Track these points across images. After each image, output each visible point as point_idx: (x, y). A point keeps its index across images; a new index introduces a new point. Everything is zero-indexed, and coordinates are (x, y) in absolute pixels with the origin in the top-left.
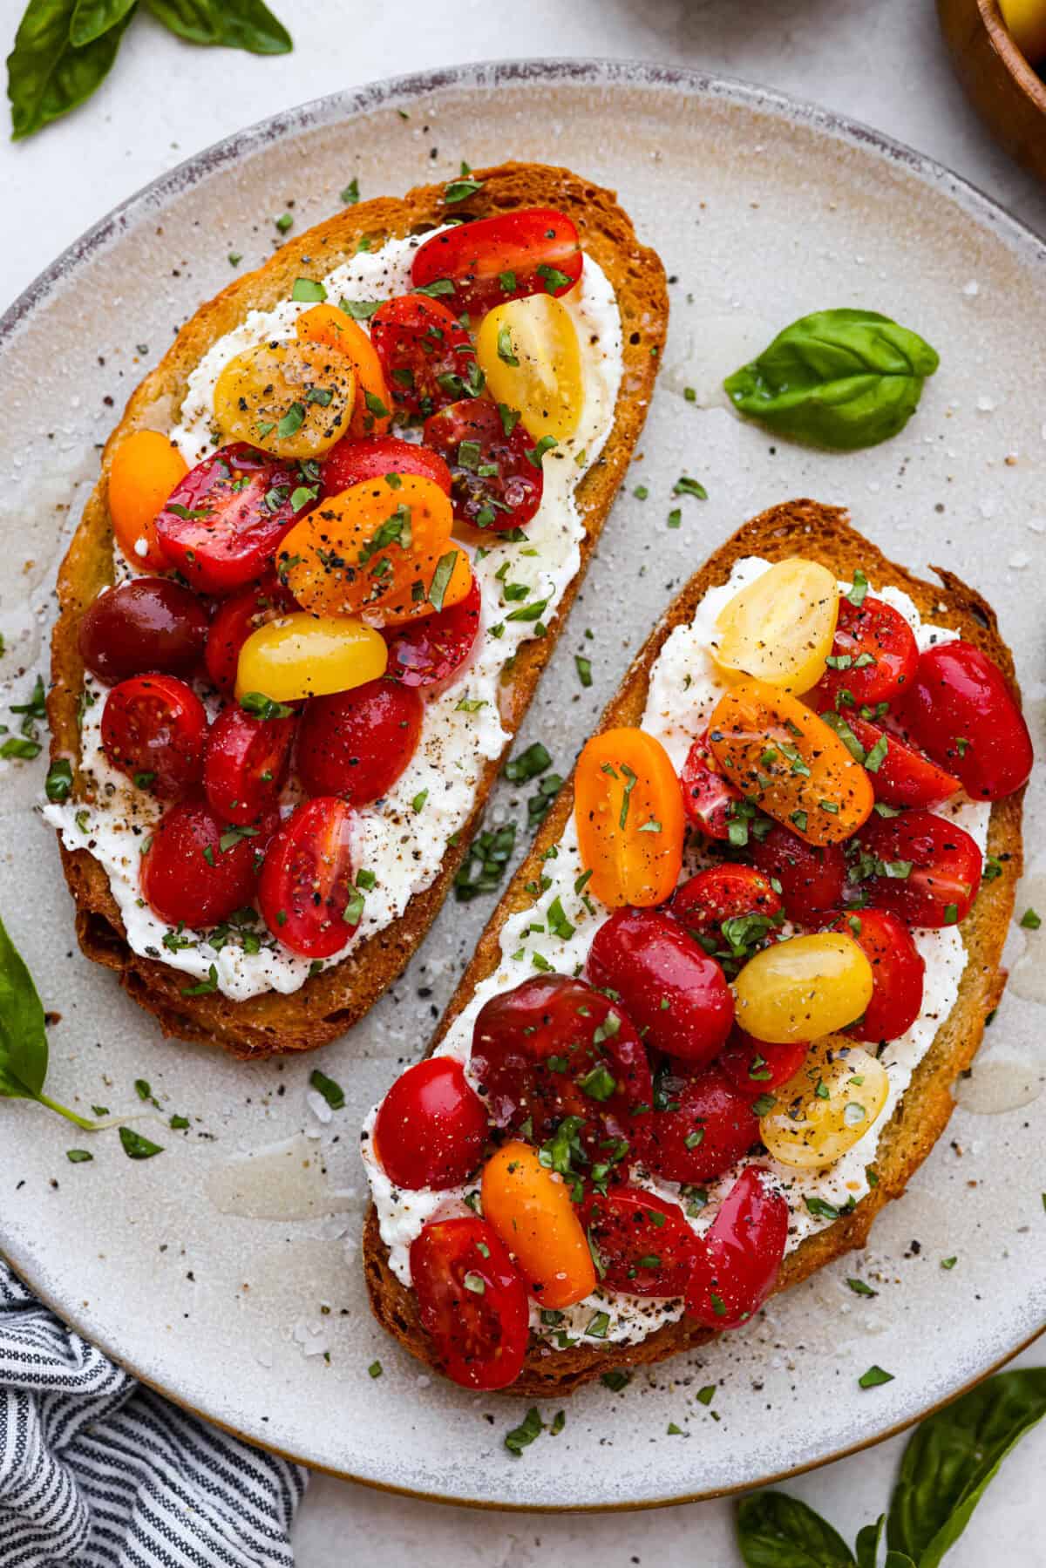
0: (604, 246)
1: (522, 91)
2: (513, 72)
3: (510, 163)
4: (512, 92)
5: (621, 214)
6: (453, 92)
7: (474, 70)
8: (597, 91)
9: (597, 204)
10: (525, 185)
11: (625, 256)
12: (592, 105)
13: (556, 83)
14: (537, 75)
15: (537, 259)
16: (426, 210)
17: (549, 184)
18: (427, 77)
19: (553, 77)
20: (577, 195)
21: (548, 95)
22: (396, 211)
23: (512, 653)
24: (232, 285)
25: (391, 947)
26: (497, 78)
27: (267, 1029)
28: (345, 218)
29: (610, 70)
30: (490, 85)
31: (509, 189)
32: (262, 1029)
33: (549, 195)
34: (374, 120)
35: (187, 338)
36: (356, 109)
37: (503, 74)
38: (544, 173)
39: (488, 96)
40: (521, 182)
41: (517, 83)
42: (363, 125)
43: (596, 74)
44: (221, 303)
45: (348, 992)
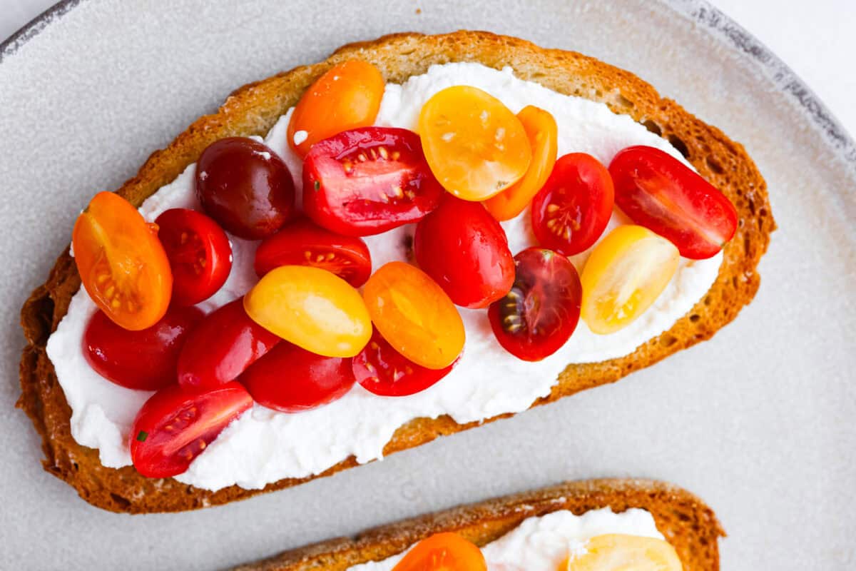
0: (737, 249)
1: (792, 109)
2: (801, 93)
3: (741, 146)
4: (786, 103)
5: (766, 241)
6: (755, 66)
7: (781, 68)
8: (831, 155)
9: (760, 222)
10: (735, 167)
11: (742, 267)
12: (819, 158)
13: (815, 126)
14: (811, 110)
15: (695, 226)
16: (666, 119)
17: (748, 182)
18: (752, 43)
19: (818, 122)
20: (755, 205)
21: (803, 127)
22: (651, 102)
23: (434, 416)
24: (517, 40)
25: (191, 497)
26: (788, 87)
27: (76, 465)
28: (619, 74)
29: (852, 153)
30: (779, 86)
31: (724, 159)
32: (73, 462)
33: (741, 188)
34: (698, 32)
35: (458, 39)
36: (694, 15)
37: (794, 88)
38: (752, 173)
39: (771, 90)
40: (734, 163)
41: (795, 101)
42: (687, 27)
43: (842, 147)
44: (499, 42)
45: (142, 494)
